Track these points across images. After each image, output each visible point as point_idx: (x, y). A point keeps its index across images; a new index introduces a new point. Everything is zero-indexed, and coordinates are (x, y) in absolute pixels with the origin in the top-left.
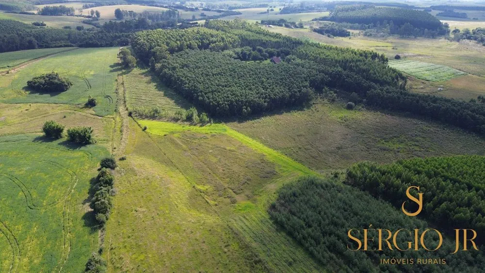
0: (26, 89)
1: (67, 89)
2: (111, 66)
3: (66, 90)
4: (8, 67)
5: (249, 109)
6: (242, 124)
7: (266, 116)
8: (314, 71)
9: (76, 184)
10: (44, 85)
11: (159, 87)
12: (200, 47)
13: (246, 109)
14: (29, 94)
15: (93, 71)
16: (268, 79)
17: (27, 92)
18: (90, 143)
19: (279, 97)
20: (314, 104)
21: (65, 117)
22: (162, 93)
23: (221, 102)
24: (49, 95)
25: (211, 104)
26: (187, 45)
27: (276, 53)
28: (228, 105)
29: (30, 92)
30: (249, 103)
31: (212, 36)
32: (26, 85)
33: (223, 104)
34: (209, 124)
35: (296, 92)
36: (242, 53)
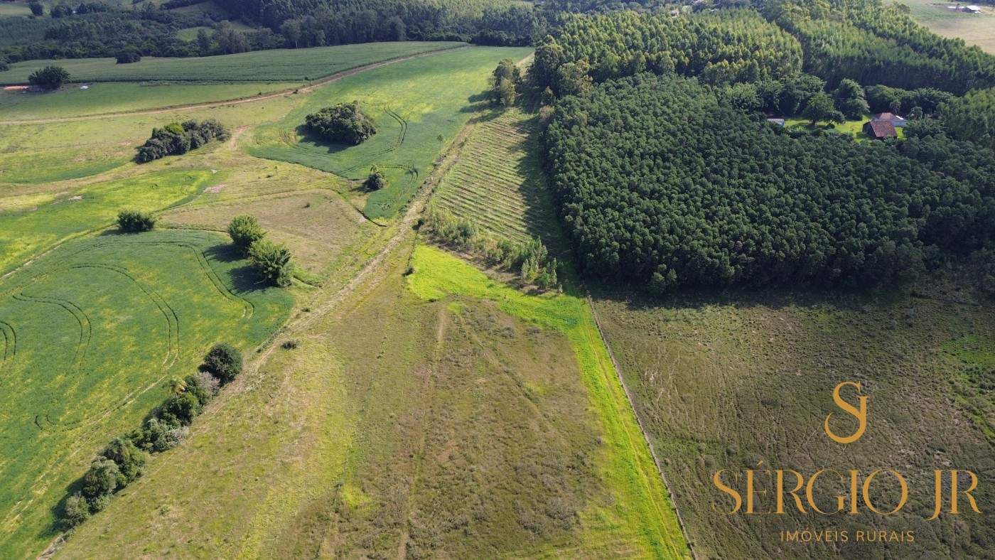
0: (302, 130)
1: (362, 141)
2: (472, 99)
3: (359, 144)
4: (306, 79)
5: (673, 275)
6: (636, 313)
7: (723, 303)
8: (965, 187)
9: (153, 385)
10: (327, 127)
11: (524, 167)
12: (680, 69)
13: (665, 273)
14: (302, 141)
15: (431, 106)
16: (786, 191)
17: (299, 138)
18: (275, 285)
19: (789, 256)
20: (914, 294)
21: (308, 206)
22: (520, 181)
23: (603, 240)
24: (327, 149)
25: (583, 238)
26: (649, 61)
27: (899, 103)
28: (621, 251)
29: (303, 137)
30: (684, 260)
31: (728, 40)
32: (304, 123)
33: (607, 245)
34: (553, 293)
35: (856, 250)
36: (782, 95)
